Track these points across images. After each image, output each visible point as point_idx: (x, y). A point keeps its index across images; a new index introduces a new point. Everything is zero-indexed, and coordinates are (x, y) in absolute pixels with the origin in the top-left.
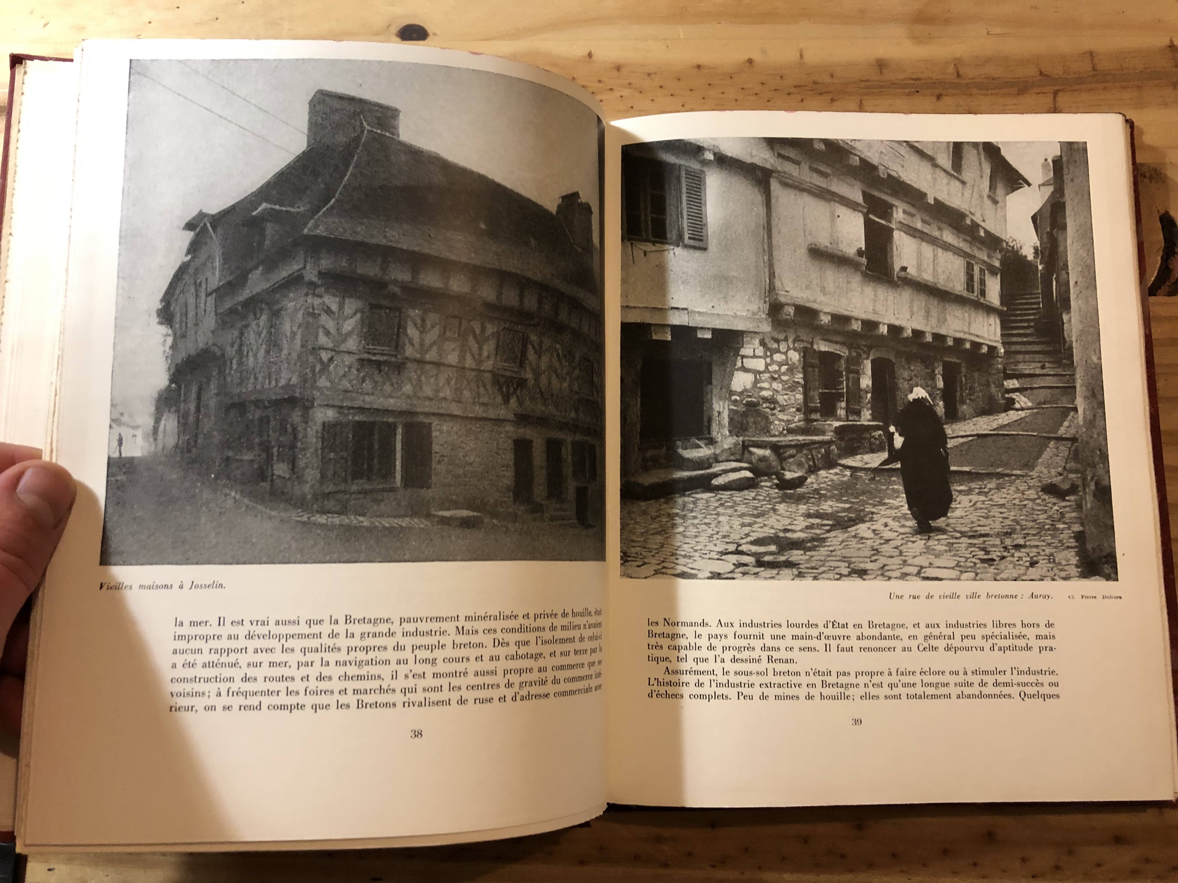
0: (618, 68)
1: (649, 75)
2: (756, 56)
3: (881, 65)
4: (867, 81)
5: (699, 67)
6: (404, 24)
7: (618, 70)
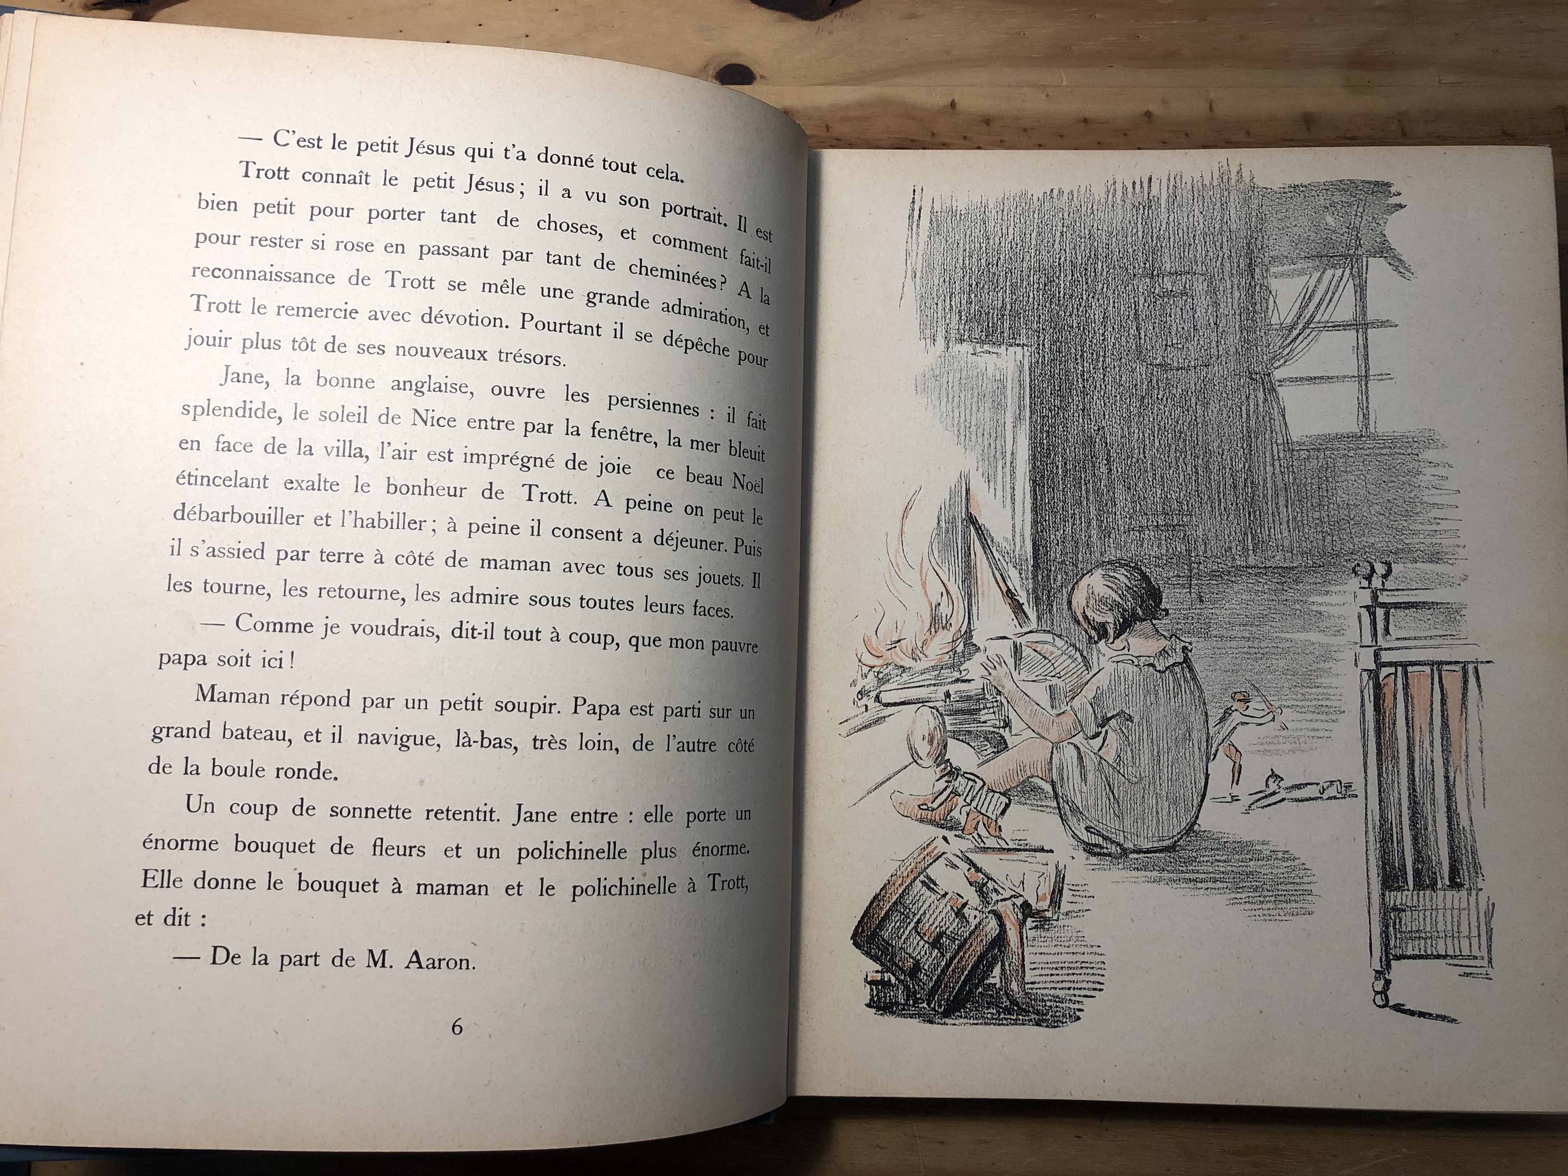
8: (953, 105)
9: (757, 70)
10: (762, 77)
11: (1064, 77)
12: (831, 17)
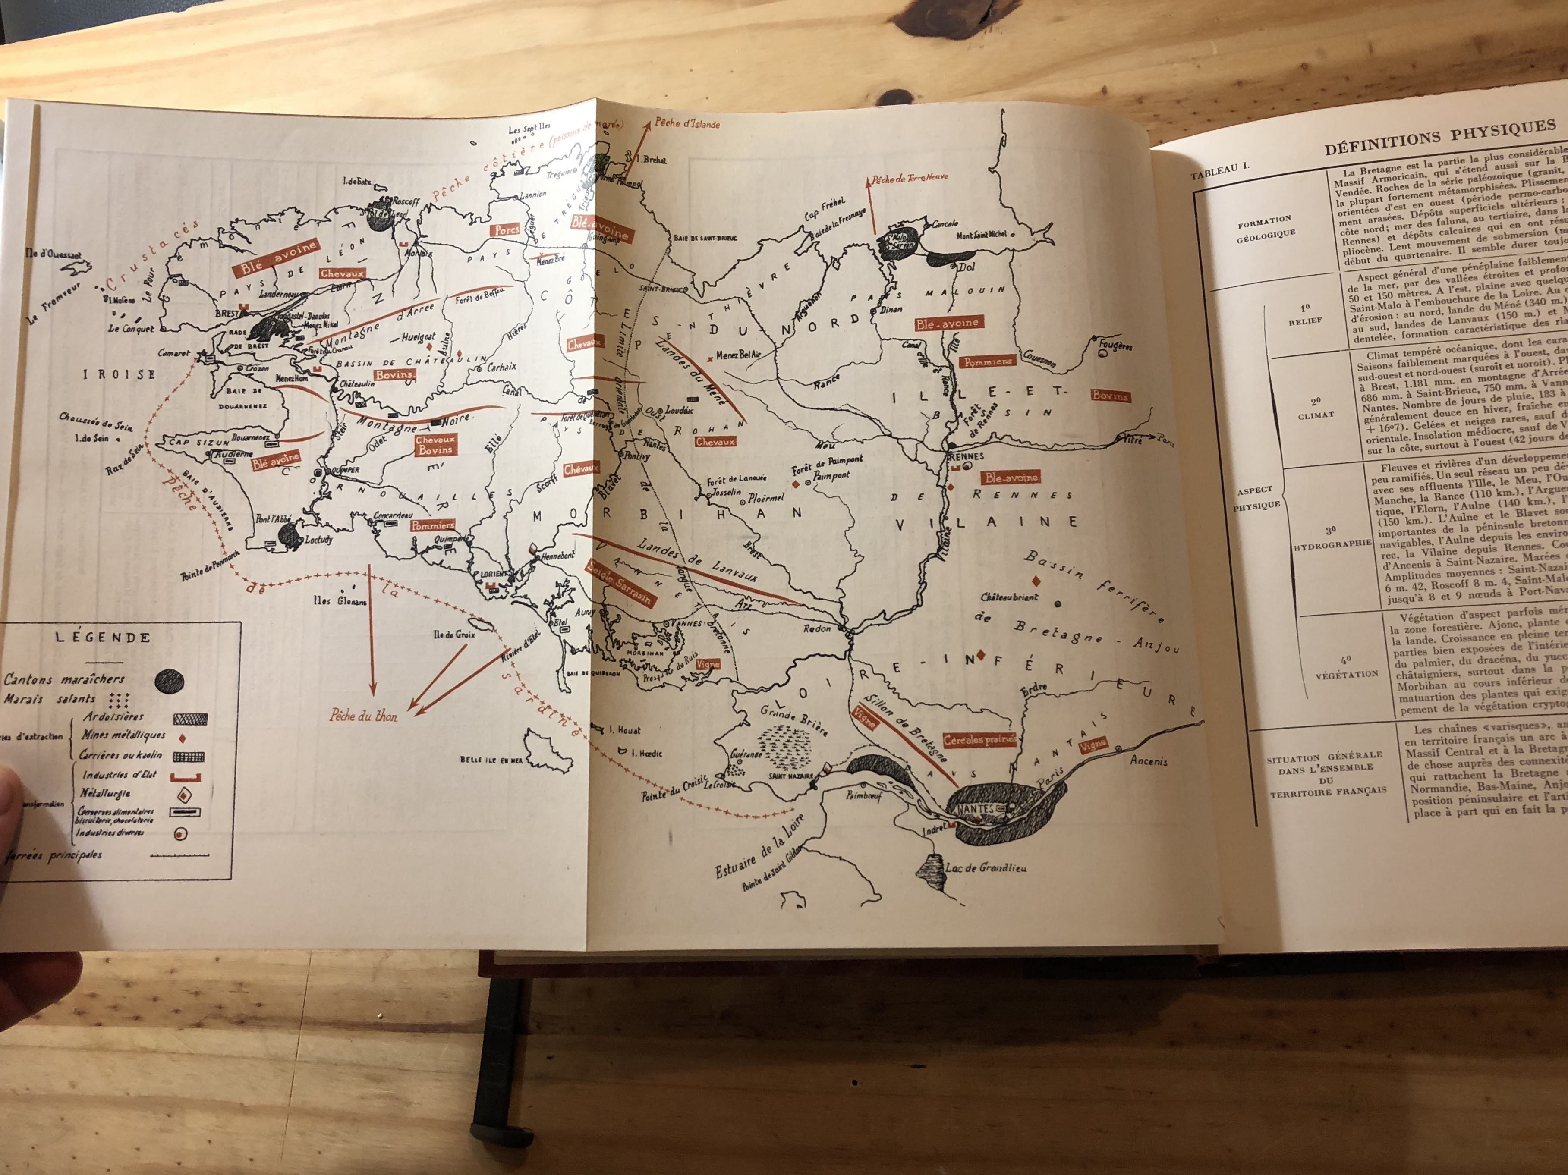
0: (1140, 100)
1: (1178, 102)
2: (1312, 59)
3: (1479, 42)
4: (1463, 64)
5: (1239, 83)
6: (884, 92)
7: (1141, 103)
8: (1104, 91)
9: (913, 91)
10: (920, 97)
11: (1214, 46)
12: (981, 33)
